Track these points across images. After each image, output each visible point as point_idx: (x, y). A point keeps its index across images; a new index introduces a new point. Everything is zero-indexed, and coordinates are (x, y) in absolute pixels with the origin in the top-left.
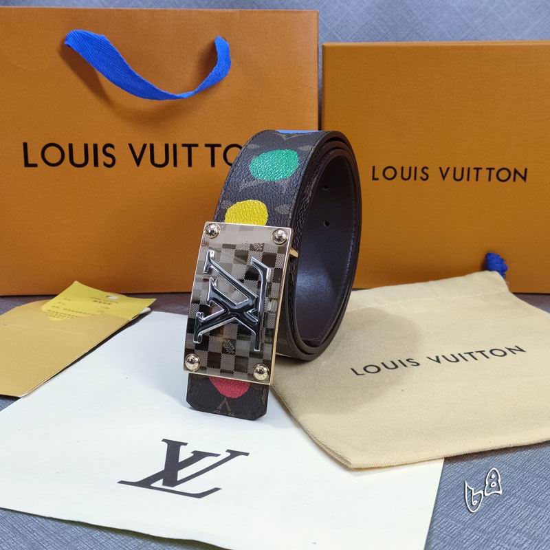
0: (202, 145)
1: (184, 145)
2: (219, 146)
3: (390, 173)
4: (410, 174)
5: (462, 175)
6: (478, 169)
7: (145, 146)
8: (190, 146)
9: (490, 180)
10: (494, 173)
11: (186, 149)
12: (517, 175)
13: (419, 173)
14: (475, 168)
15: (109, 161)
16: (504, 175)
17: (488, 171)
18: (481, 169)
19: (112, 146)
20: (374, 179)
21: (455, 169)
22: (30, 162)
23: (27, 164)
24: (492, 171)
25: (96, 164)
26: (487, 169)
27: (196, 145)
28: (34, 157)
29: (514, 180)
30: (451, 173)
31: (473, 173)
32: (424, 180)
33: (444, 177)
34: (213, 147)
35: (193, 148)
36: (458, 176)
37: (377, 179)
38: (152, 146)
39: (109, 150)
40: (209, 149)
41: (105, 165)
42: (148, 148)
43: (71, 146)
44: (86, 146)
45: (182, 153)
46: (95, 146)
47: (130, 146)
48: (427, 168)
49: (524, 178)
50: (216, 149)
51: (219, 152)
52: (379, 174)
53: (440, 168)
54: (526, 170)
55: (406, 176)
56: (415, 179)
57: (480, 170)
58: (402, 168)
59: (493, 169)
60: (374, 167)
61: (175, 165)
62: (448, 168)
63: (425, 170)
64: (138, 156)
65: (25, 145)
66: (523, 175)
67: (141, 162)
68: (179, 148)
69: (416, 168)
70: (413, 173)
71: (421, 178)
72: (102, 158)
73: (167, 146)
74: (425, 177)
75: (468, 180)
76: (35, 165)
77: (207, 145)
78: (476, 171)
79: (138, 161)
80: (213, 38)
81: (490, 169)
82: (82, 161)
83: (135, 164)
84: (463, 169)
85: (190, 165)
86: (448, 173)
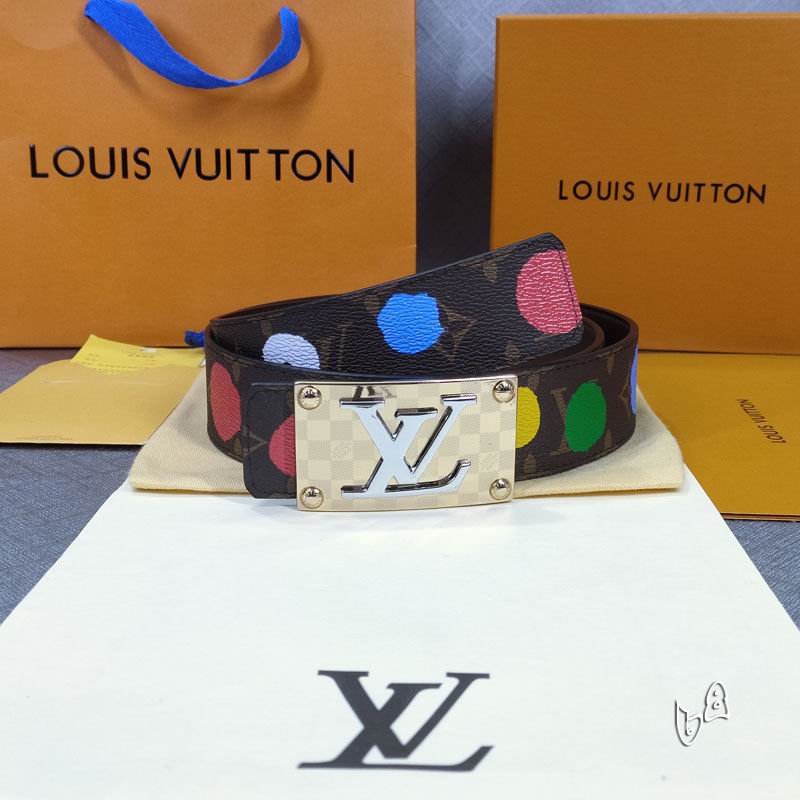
1: (240, 151)
2: (286, 152)
4: (610, 192)
5: (678, 194)
6: (700, 186)
8: (248, 153)
9: (715, 200)
10: (721, 190)
11: (243, 155)
12: (752, 194)
13: (622, 191)
14: (696, 185)
16: (734, 194)
17: (714, 188)
18: (704, 185)
21: (669, 185)
24: (719, 188)
26: (713, 185)
27: (256, 151)
29: (748, 201)
30: (664, 190)
31: (693, 191)
32: (629, 199)
33: (654, 196)
34: (278, 153)
35: (252, 155)
36: (673, 195)
38: (198, 152)
40: (273, 156)
45: (238, 161)
47: (170, 151)
48: (632, 184)
49: (762, 199)
50: (282, 156)
51: (286, 160)
53: (650, 184)
54: (764, 187)
55: (604, 193)
56: (616, 198)
57: (703, 188)
58: (599, 183)
59: (721, 185)
61: (229, 177)
62: (660, 185)
63: (630, 187)
64: (180, 165)
66: (760, 193)
69: (617, 184)
70: (613, 190)
71: (624, 197)
73: (218, 152)
74: (629, 195)
75: (687, 199)
77: (270, 152)
78: (697, 188)
79: (180, 173)
81: (716, 186)
84: (680, 185)
85: (248, 177)
86: (661, 190)
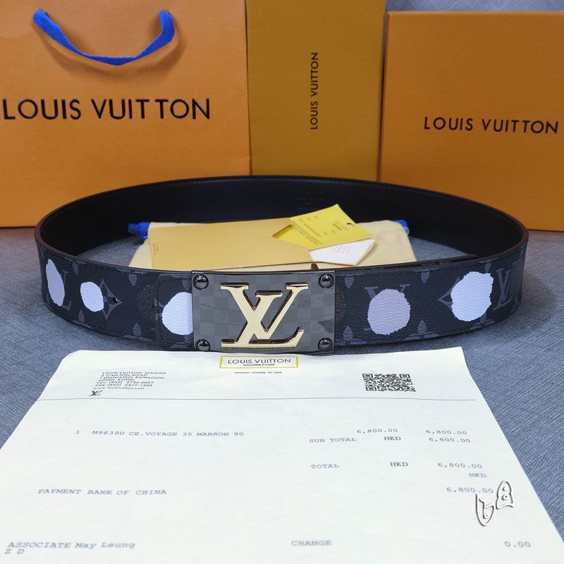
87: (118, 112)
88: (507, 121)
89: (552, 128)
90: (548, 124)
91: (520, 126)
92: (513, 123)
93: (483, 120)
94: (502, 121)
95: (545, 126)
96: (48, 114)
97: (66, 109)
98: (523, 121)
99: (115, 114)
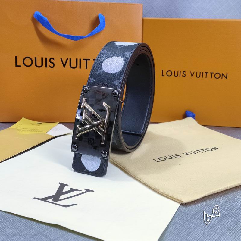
0: (92, 60)
3: (169, 73)
7: (67, 59)
15: (52, 65)
19: (53, 59)
20: (163, 76)
22: (18, 65)
23: (16, 66)
25: (46, 66)
28: (20, 62)
37: (164, 76)
39: (52, 60)
41: (50, 67)
42: (69, 60)
43: (36, 58)
44: (42, 58)
46: (46, 59)
52: (165, 74)
60: (163, 71)
65: (16, 57)
67: (66, 66)
68: (82, 60)
72: (49, 64)
76: (20, 66)
80: (98, 14)
82: (40, 65)
83: (63, 67)
87: (74, 65)
88: (203, 73)
89: (225, 76)
90: (223, 74)
91: (209, 75)
92: (206, 74)
93: (191, 72)
94: (200, 73)
95: (221, 75)
96: (37, 65)
97: (47, 62)
98: (211, 73)
99: (72, 66)
